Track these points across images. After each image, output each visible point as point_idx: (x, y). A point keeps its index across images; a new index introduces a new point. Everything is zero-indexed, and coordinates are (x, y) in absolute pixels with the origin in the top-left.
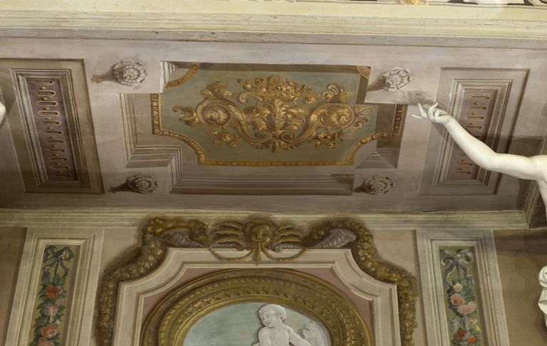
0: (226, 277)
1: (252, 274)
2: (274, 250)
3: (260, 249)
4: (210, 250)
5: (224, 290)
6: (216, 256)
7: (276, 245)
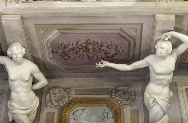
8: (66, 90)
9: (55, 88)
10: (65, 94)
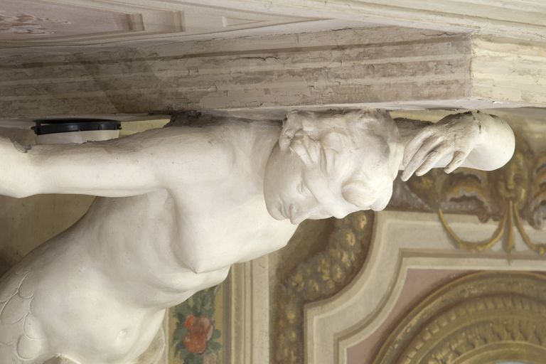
0: (466, 295)
1: (503, 287)
2: (532, 224)
3: (512, 220)
4: (440, 219)
5: (465, 329)
6: (451, 235)
7: (536, 209)
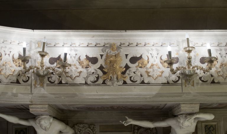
8: (91, 126)
9: (80, 124)
10: (90, 131)
